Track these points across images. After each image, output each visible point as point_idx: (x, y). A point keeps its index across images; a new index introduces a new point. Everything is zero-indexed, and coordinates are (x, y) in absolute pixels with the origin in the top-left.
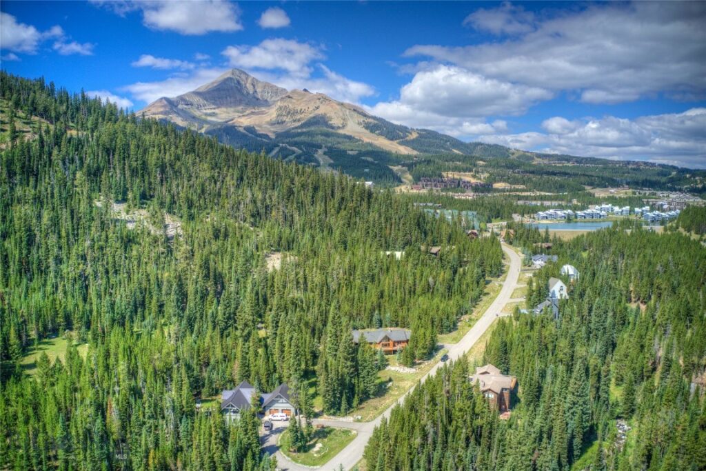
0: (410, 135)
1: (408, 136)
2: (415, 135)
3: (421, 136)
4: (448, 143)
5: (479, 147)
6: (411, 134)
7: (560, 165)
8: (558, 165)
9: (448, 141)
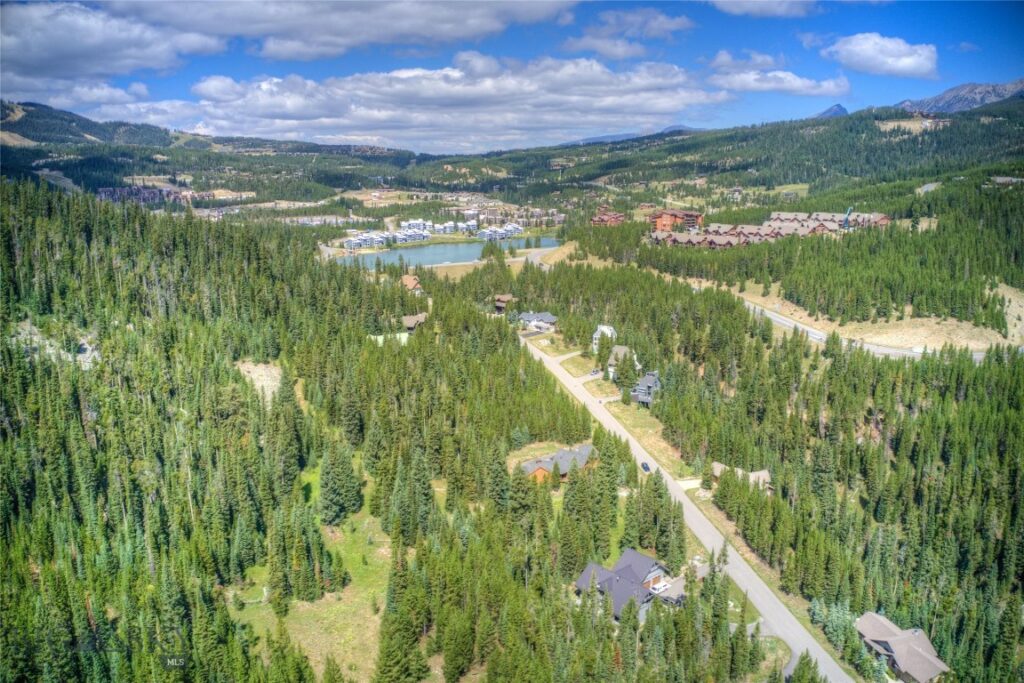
0: (12, 114)
1: (8, 115)
2: (18, 115)
3: (29, 114)
4: (74, 124)
5: (122, 129)
6: (13, 111)
7: (258, 154)
8: (254, 154)
9: (73, 121)
